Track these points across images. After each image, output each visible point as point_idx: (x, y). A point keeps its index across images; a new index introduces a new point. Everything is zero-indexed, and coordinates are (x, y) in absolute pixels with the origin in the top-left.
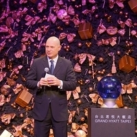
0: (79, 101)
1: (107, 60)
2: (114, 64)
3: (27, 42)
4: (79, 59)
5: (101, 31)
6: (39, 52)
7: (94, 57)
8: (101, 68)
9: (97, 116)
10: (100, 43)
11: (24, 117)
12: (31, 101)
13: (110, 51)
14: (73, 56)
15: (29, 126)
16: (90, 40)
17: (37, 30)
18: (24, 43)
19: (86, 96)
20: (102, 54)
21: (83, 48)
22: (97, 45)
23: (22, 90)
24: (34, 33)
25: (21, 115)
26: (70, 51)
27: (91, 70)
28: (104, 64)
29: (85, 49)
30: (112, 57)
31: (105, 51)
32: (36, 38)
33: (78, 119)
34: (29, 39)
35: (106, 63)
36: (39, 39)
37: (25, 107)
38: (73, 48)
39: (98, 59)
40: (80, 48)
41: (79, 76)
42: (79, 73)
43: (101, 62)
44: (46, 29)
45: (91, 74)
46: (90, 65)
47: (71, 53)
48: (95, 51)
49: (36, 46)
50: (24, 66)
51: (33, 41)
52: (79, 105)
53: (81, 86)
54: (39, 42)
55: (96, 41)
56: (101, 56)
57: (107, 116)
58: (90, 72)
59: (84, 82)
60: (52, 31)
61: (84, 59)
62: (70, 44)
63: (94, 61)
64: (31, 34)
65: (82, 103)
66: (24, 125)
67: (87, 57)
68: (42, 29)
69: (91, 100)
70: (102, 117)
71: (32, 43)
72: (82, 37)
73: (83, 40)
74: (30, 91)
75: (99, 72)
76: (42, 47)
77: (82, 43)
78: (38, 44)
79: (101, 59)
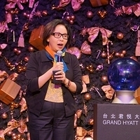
0: (88, 96)
1: (129, 37)
2: (139, 43)
3: (13, 9)
4: (87, 35)
6: (30, 25)
7: (109, 33)
8: (120, 48)
9: (105, 116)
10: (118, 12)
11: (8, 119)
12: (18, 95)
13: (133, 24)
14: (80, 31)
15: (15, 131)
16: (104, 7)
18: (9, 11)
19: (97, 89)
20: (121, 29)
21: (94, 19)
22: (114, 15)
23: (6, 79)
25: (4, 115)
26: (75, 23)
27: (106, 52)
28: (125, 42)
29: (97, 20)
31: (126, 23)
32: (26, 5)
33: (85, 121)
34: (17, 6)
35: (127, 41)
36: (31, 6)
37: (10, 104)
38: (80, 19)
39: (116, 35)
40: (91, 19)
41: (87, 59)
42: (88, 55)
43: (120, 40)
45: (106, 57)
46: (104, 44)
47: (77, 26)
48: (112, 23)
49: (26, 16)
50: (9, 45)
51: (22, 8)
52: (87, 101)
53: (90, 74)
54: (31, 9)
55: (113, 10)
56: (120, 32)
57: (121, 116)
58: (104, 54)
59: (94, 69)
61: (96, 35)
62: (75, 13)
65: (91, 98)
66: (8, 130)
67: (100, 33)
69: (105, 94)
70: (113, 116)
71: (21, 12)
72: (93, 3)
73: (95, 8)
74: (17, 81)
75: (117, 54)
76: (35, 17)
77: (93, 12)
78: (30, 14)
79: (120, 35)
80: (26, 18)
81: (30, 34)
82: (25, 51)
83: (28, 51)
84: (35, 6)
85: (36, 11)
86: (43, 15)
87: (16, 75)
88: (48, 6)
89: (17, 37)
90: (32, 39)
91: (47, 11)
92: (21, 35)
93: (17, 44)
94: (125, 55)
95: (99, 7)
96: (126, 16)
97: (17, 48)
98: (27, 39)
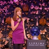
1: (34, 20)
2: (37, 22)
5: (32, 8)
6: (6, 17)
7: (29, 19)
8: (32, 23)
9: (29, 43)
10: (31, 13)
13: (36, 17)
15: (1, 48)
16: (27, 12)
17: (5, 7)
20: (32, 18)
21: (24, 15)
22: (30, 14)
24: (4, 9)
27: (28, 24)
28: (33, 22)
29: (25, 15)
30: (36, 19)
31: (34, 16)
32: (4, 11)
34: (2, 11)
36: (6, 11)
43: (32, 21)
44: (9, 7)
45: (28, 26)
46: (27, 22)
48: (30, 16)
49: (4, 14)
56: (32, 19)
57: (34, 43)
58: (27, 25)
60: (11, 8)
61: (25, 20)
63: (29, 21)
64: (3, 9)
67: (26, 19)
68: (7, 7)
69: (28, 37)
70: (32, 43)
71: (3, 13)
72: (24, 10)
73: (24, 12)
74: (2, 33)
75: (31, 25)
76: (7, 14)
77: (24, 13)
78: (6, 13)
79: (32, 20)
80: (5, 15)
81: (6, 19)
82: (4, 24)
83: (5, 24)
84: (7, 11)
85: (7, 13)
86: (9, 14)
87: (1, 31)
88: (11, 11)
89: (2, 20)
90: (6, 21)
91: (11, 13)
92: (3, 20)
93: (2, 22)
94: (33, 25)
95: (26, 12)
96: (34, 14)
97: (2, 23)
98: (5, 21)
